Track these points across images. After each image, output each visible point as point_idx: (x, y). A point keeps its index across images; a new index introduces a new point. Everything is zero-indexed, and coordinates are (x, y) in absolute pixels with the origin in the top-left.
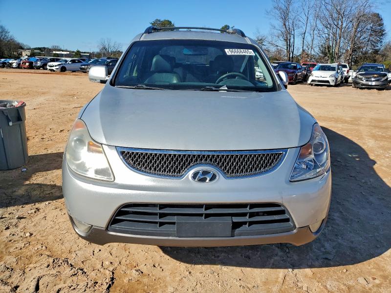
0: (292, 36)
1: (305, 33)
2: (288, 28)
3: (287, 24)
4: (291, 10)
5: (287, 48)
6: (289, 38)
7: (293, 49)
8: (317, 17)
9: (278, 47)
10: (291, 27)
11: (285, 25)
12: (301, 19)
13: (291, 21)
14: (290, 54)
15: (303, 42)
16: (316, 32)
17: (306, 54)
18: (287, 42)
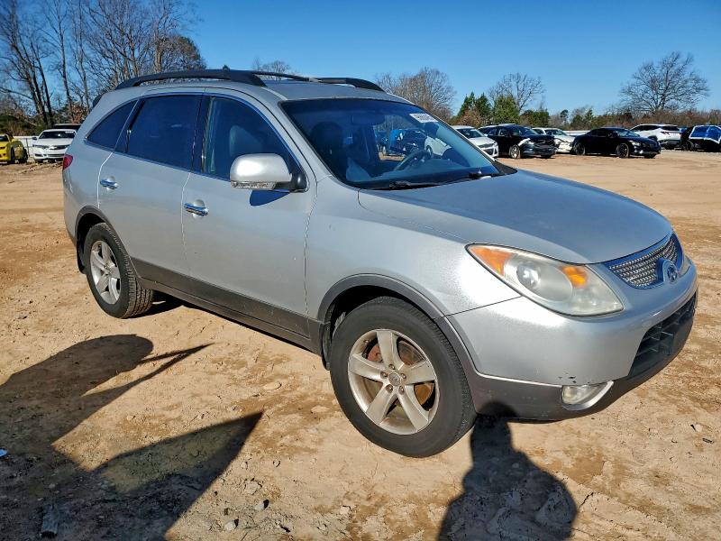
0: (38, 72)
1: (64, 66)
2: (24, 55)
3: (20, 45)
4: (20, 18)
5: (34, 94)
6: (32, 75)
7: (48, 98)
8: (81, 35)
9: (12, 94)
10: (30, 52)
11: (17, 49)
12: (48, 38)
13: (25, 40)
14: (43, 107)
15: (66, 82)
16: (85, 65)
17: (78, 107)
18: (30, 83)
